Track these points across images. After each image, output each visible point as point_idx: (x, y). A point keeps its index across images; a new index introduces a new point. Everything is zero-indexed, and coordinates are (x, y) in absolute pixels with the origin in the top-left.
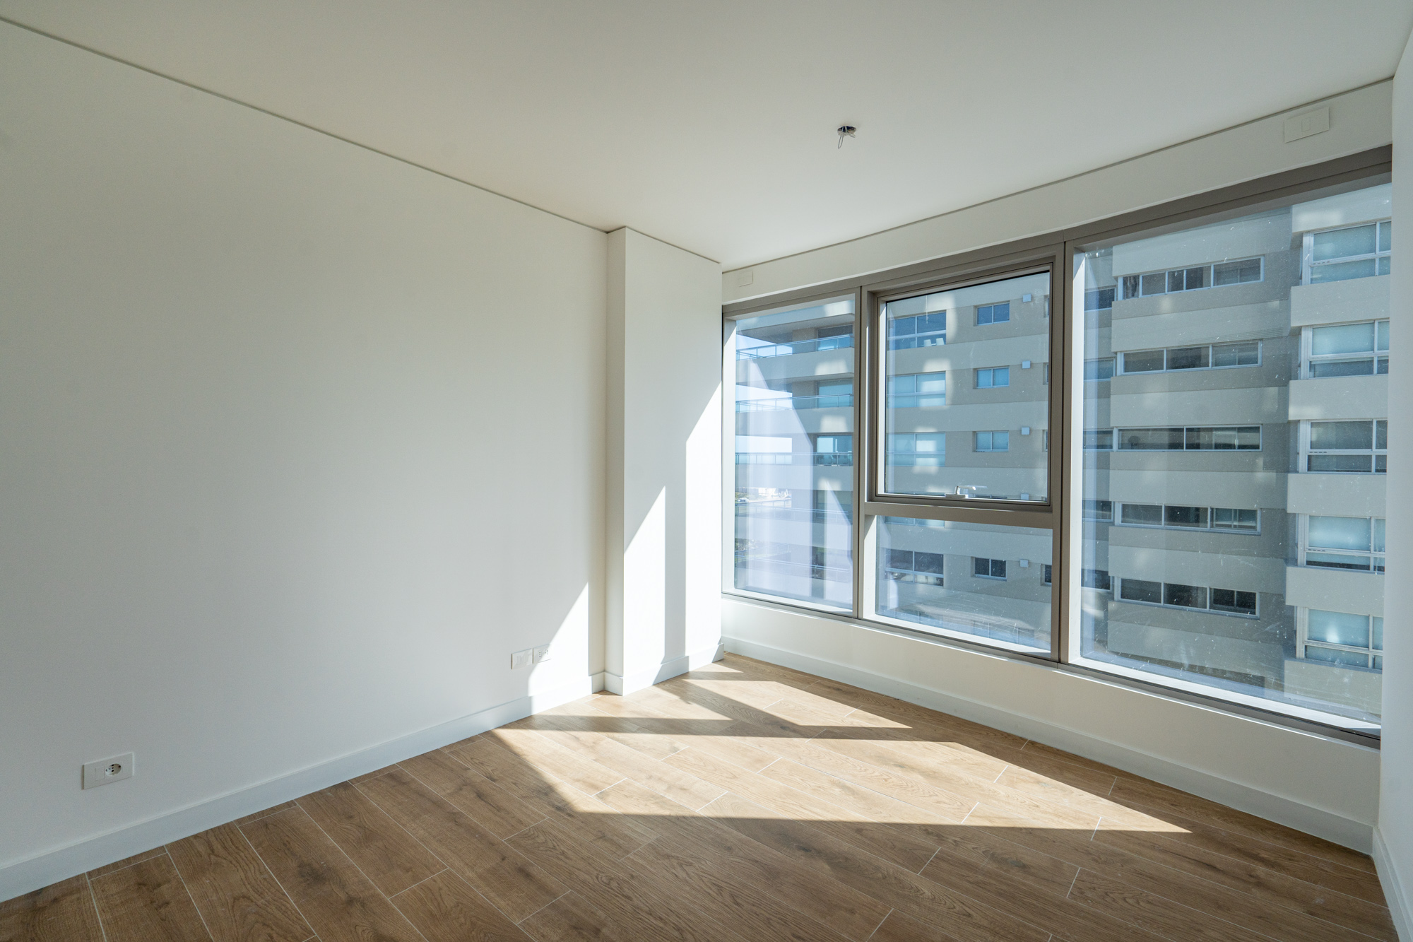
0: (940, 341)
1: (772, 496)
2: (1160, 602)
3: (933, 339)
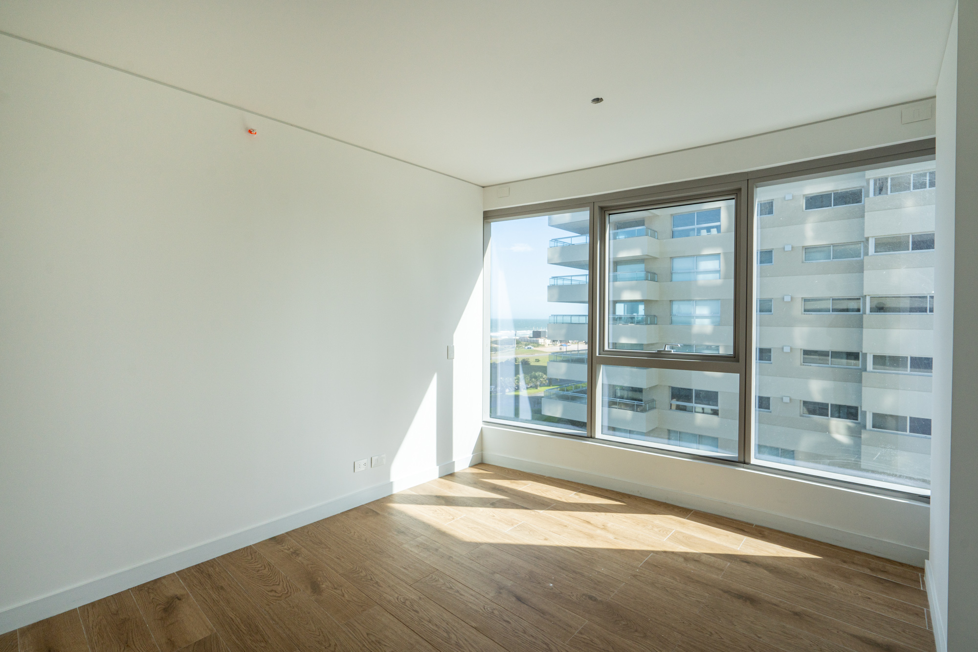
0: (714, 231)
1: (549, 345)
2: (906, 432)
3: (708, 229)
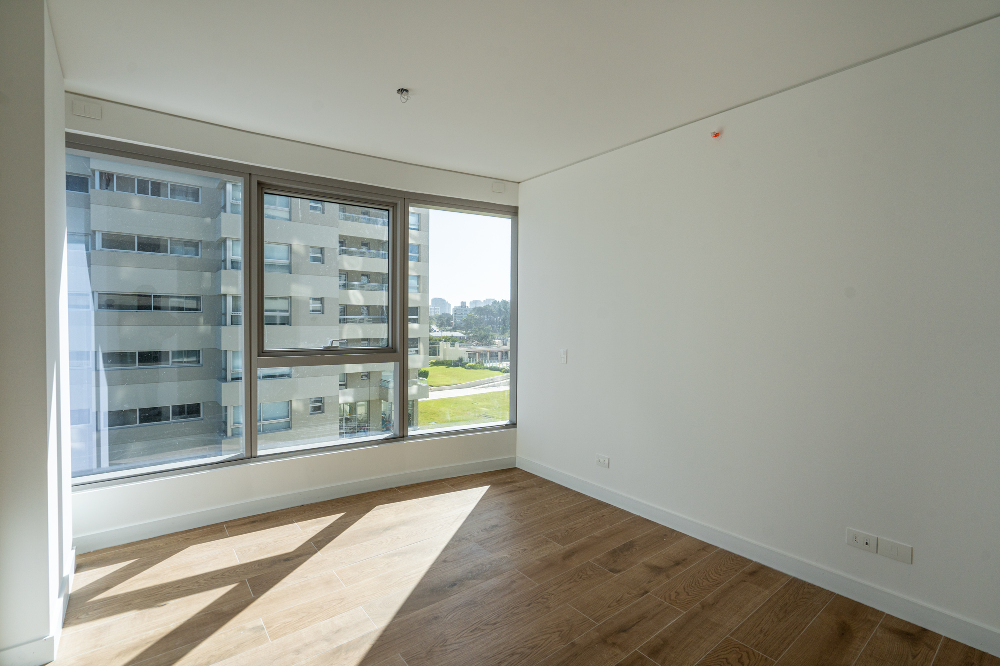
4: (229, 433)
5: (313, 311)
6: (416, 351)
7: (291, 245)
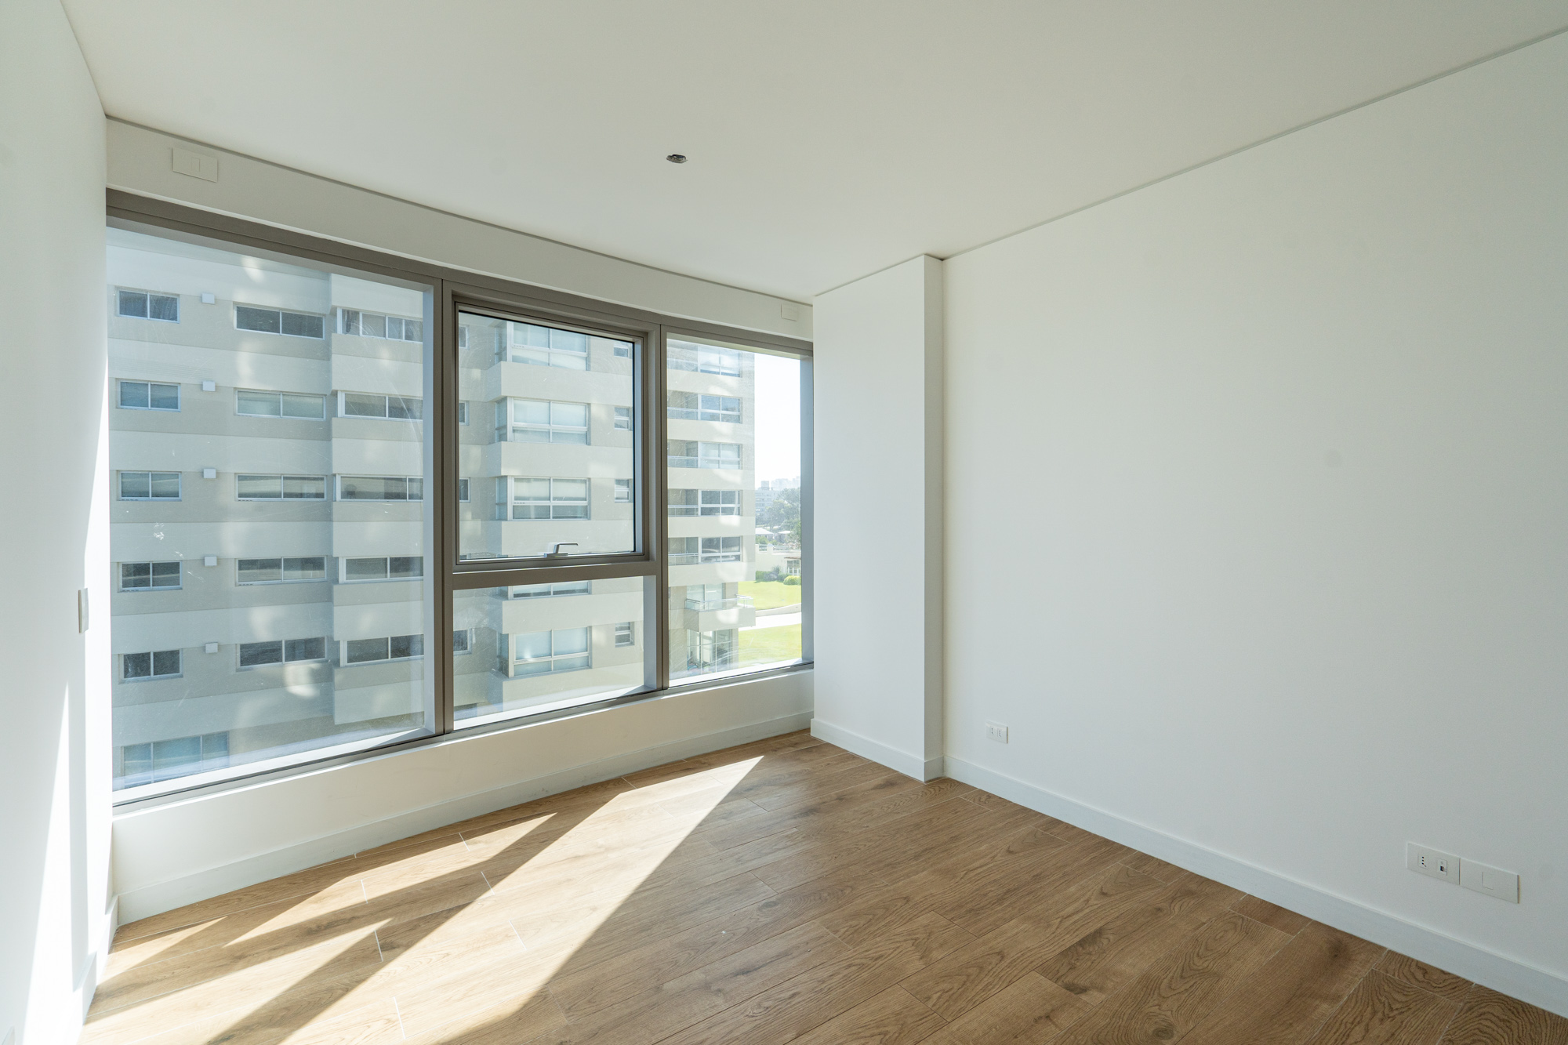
4: (511, 673)
5: (617, 499)
6: (735, 556)
7: (589, 404)
